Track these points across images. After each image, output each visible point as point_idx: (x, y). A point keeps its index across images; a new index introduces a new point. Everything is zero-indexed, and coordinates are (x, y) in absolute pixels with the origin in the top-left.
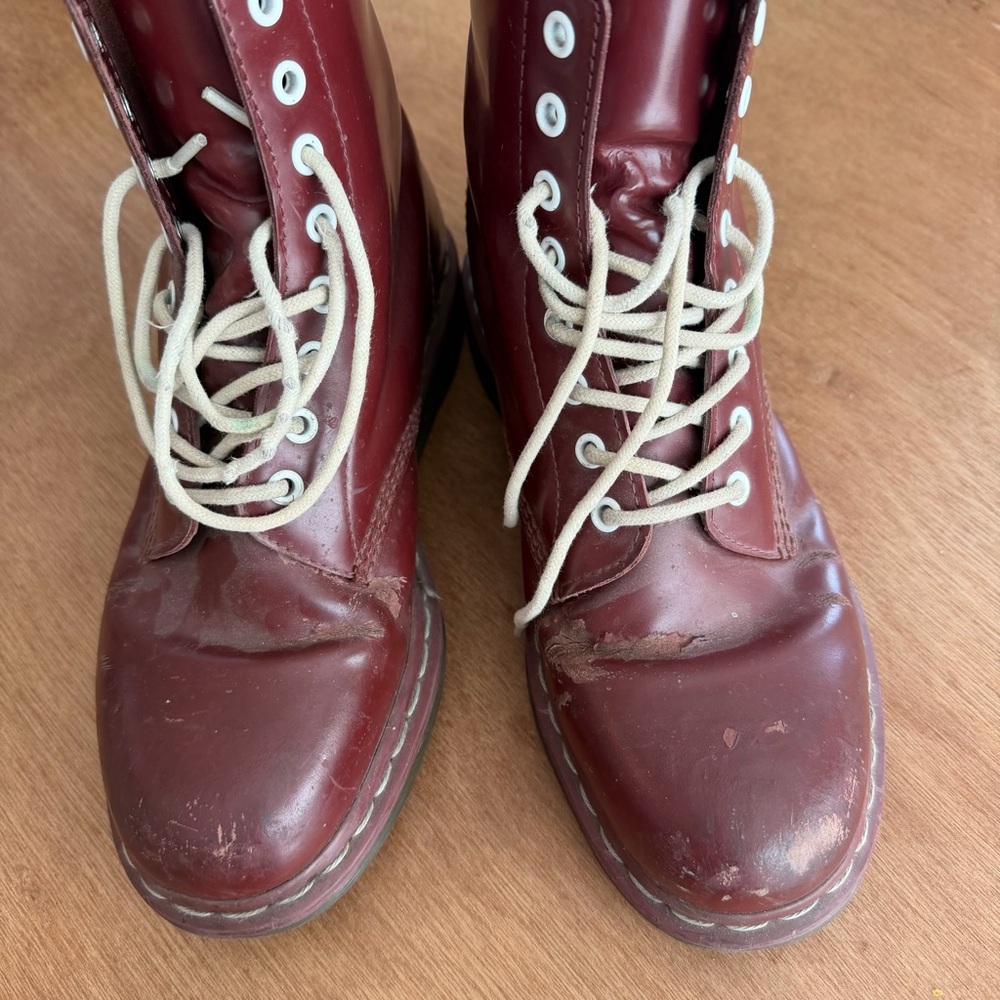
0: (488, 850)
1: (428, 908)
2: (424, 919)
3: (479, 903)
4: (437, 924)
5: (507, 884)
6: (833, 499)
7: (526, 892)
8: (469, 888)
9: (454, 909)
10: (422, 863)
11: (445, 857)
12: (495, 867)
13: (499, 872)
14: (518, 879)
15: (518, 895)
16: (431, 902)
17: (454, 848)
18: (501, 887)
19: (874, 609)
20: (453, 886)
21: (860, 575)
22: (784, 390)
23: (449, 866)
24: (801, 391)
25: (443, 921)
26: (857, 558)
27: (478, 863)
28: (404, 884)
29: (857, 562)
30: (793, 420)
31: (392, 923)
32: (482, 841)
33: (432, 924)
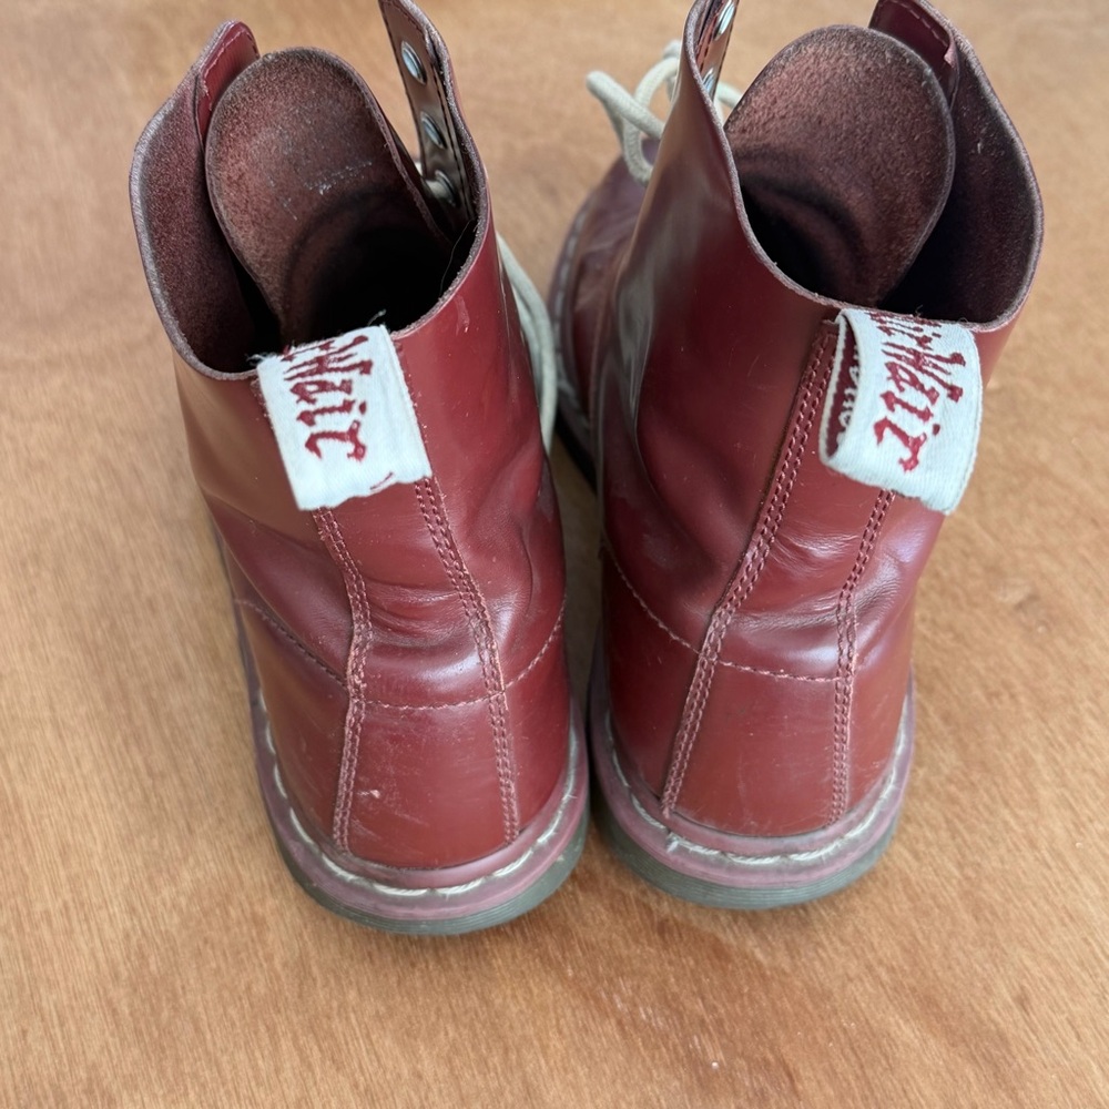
0: (352, 995)
1: (256, 1033)
2: (247, 1043)
3: (316, 1048)
4: (258, 1054)
5: (357, 1039)
6: (960, 740)
7: (376, 1053)
8: (312, 1027)
9: (286, 1044)
10: (271, 982)
11: (301, 984)
12: (352, 1016)
13: (354, 1021)
14: (374, 1037)
15: (365, 1054)
16: (262, 1029)
17: (314, 980)
18: (349, 1039)
19: (954, 882)
20: (295, 1020)
21: (953, 838)
22: (955, 597)
23: (300, 996)
24: (976, 605)
25: (266, 1053)
26: (958, 817)
27: (335, 1004)
28: (240, 999)
29: (956, 821)
30: (951, 635)
31: (208, 1037)
32: (351, 983)
33: (253, 1052)
